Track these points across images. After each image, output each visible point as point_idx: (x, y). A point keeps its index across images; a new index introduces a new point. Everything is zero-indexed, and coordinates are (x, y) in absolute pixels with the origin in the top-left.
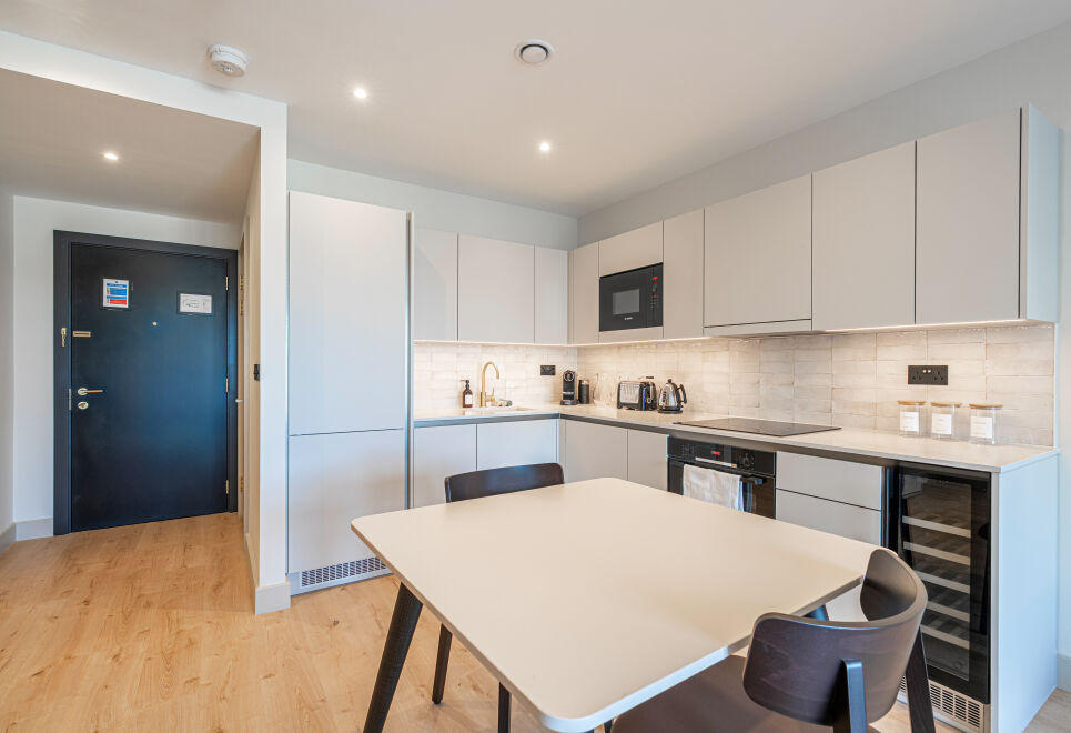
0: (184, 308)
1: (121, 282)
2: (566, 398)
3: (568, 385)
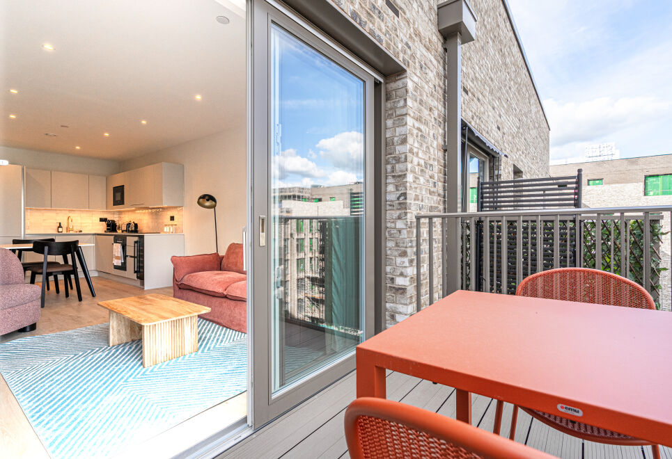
2: (108, 229)
3: (108, 225)
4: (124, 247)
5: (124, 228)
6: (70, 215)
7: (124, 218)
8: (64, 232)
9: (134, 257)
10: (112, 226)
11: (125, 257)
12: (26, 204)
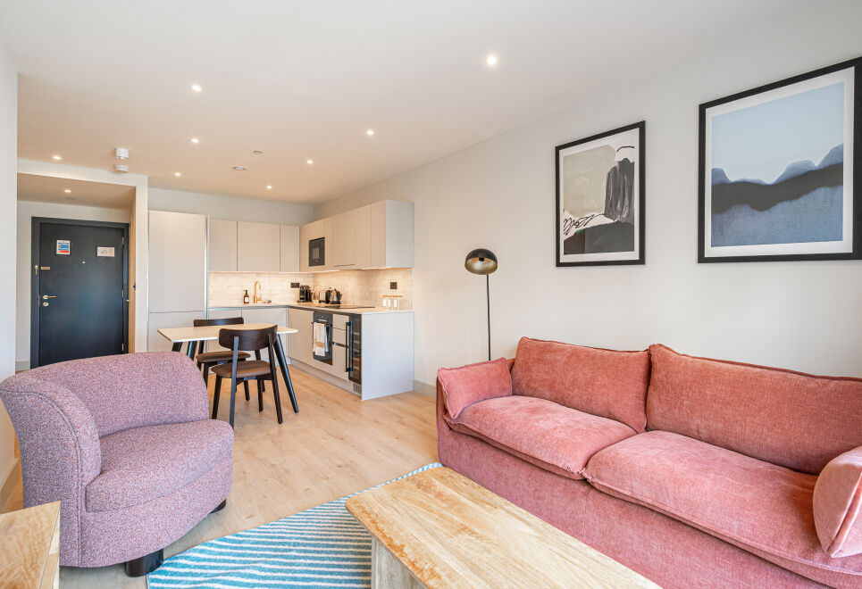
0: (99, 254)
1: (66, 242)
2: (301, 299)
3: (302, 293)
4: (329, 330)
5: (323, 297)
6: (258, 279)
7: (322, 282)
8: (251, 304)
9: (346, 346)
10: (306, 295)
11: (330, 344)
12: (210, 267)
